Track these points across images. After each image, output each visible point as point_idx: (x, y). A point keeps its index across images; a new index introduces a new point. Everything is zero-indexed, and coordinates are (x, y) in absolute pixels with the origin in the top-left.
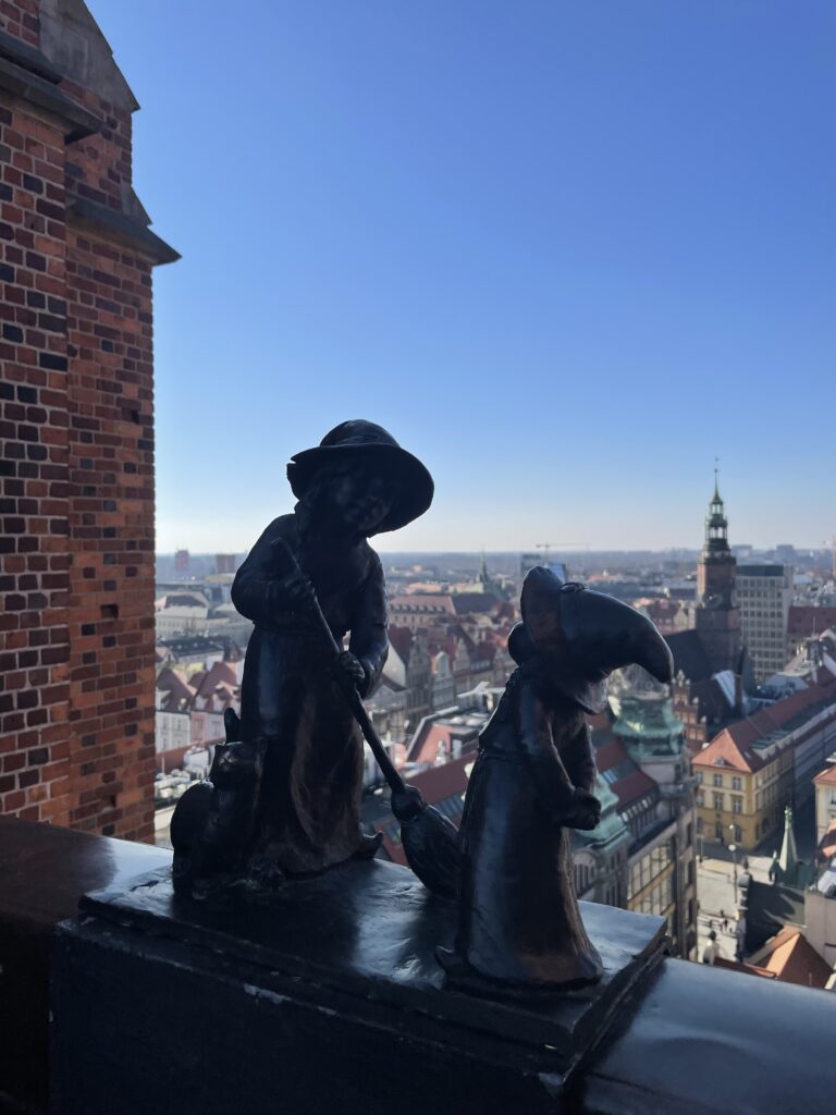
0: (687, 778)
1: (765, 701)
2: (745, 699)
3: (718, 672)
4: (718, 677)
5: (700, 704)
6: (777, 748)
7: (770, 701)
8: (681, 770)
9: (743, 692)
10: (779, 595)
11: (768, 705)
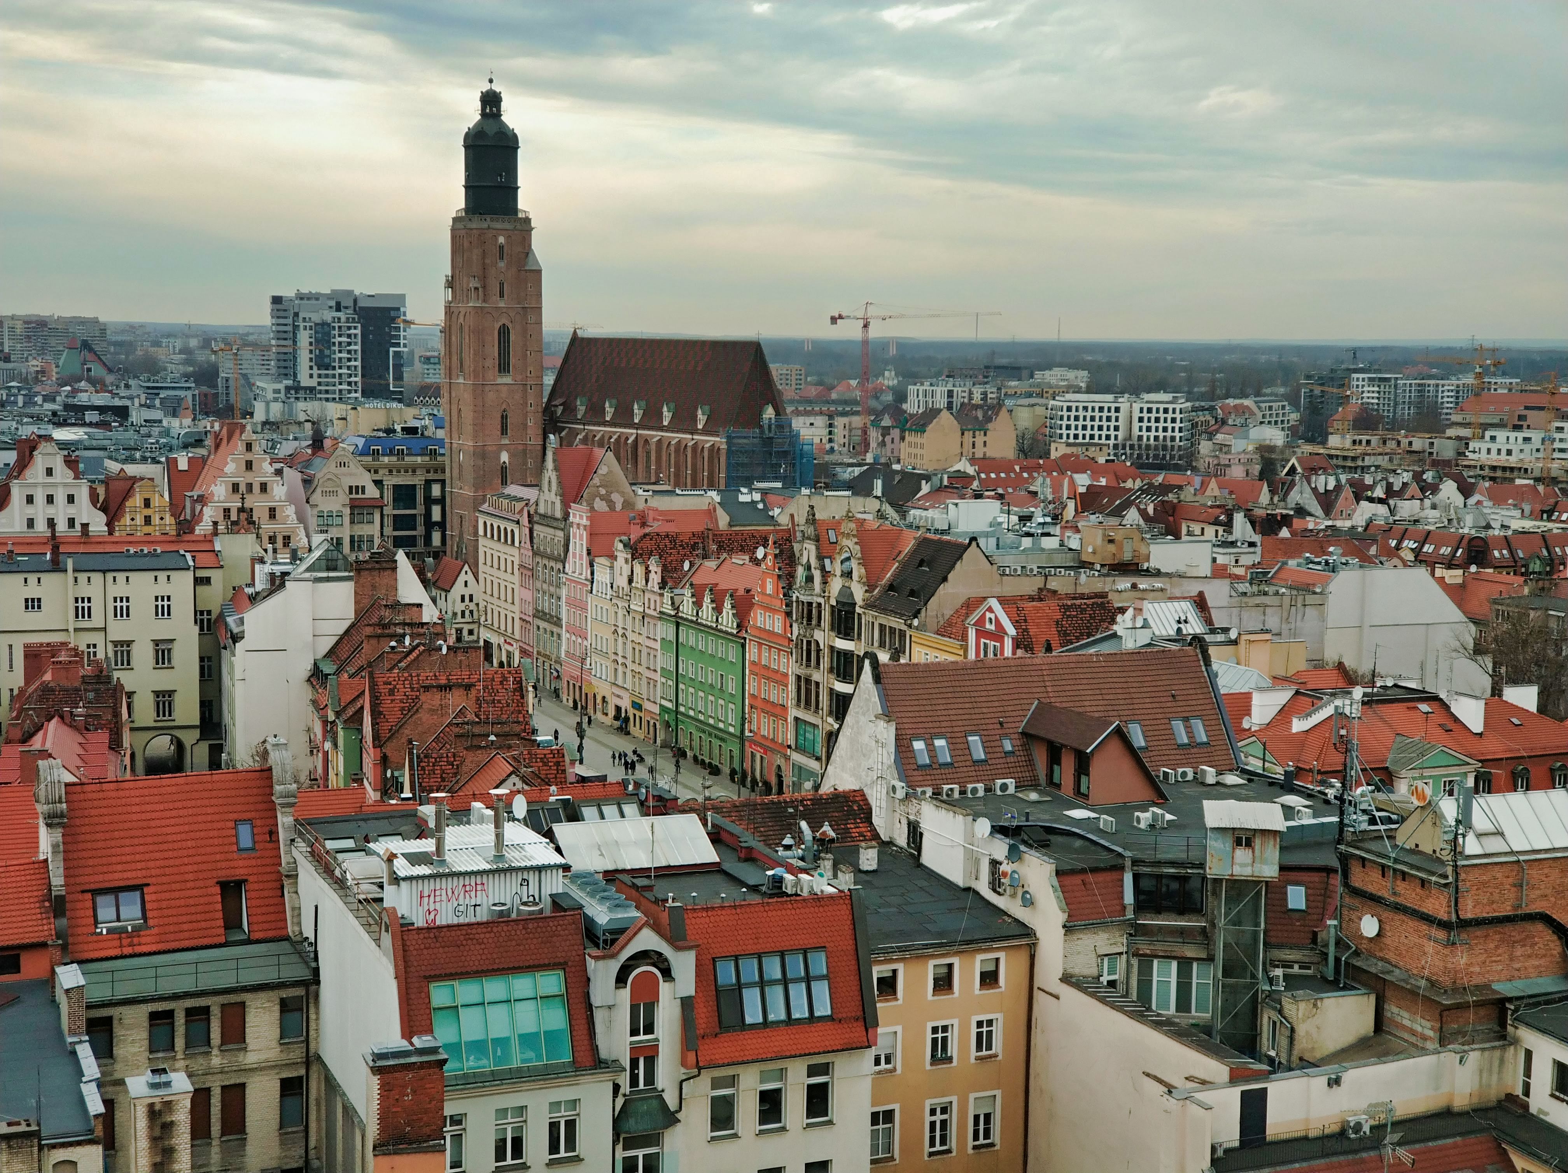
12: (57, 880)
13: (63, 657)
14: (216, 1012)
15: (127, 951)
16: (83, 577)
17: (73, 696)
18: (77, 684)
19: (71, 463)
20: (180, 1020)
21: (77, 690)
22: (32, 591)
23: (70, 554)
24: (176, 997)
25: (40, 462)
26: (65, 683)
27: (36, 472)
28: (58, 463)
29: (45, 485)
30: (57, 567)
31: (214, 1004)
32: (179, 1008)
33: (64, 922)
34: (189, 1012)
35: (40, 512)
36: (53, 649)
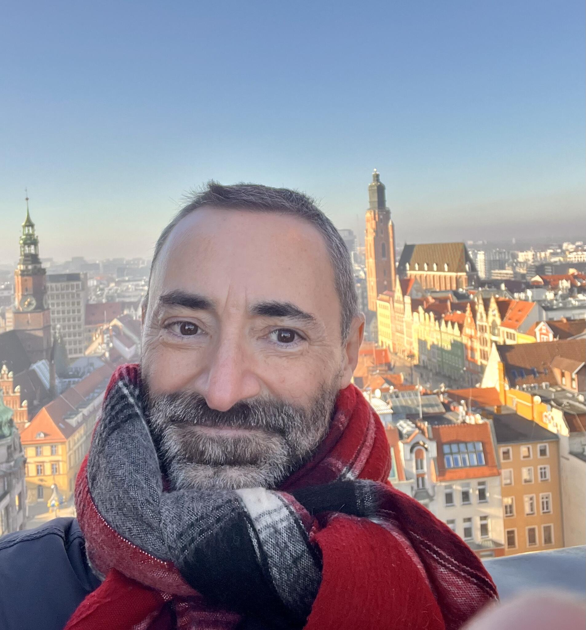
0: (16, 456)
1: (72, 380)
2: (57, 381)
3: (35, 362)
4: (34, 367)
5: (22, 392)
6: (83, 415)
7: (76, 380)
8: (12, 449)
9: (56, 376)
10: (78, 295)
11: (74, 383)
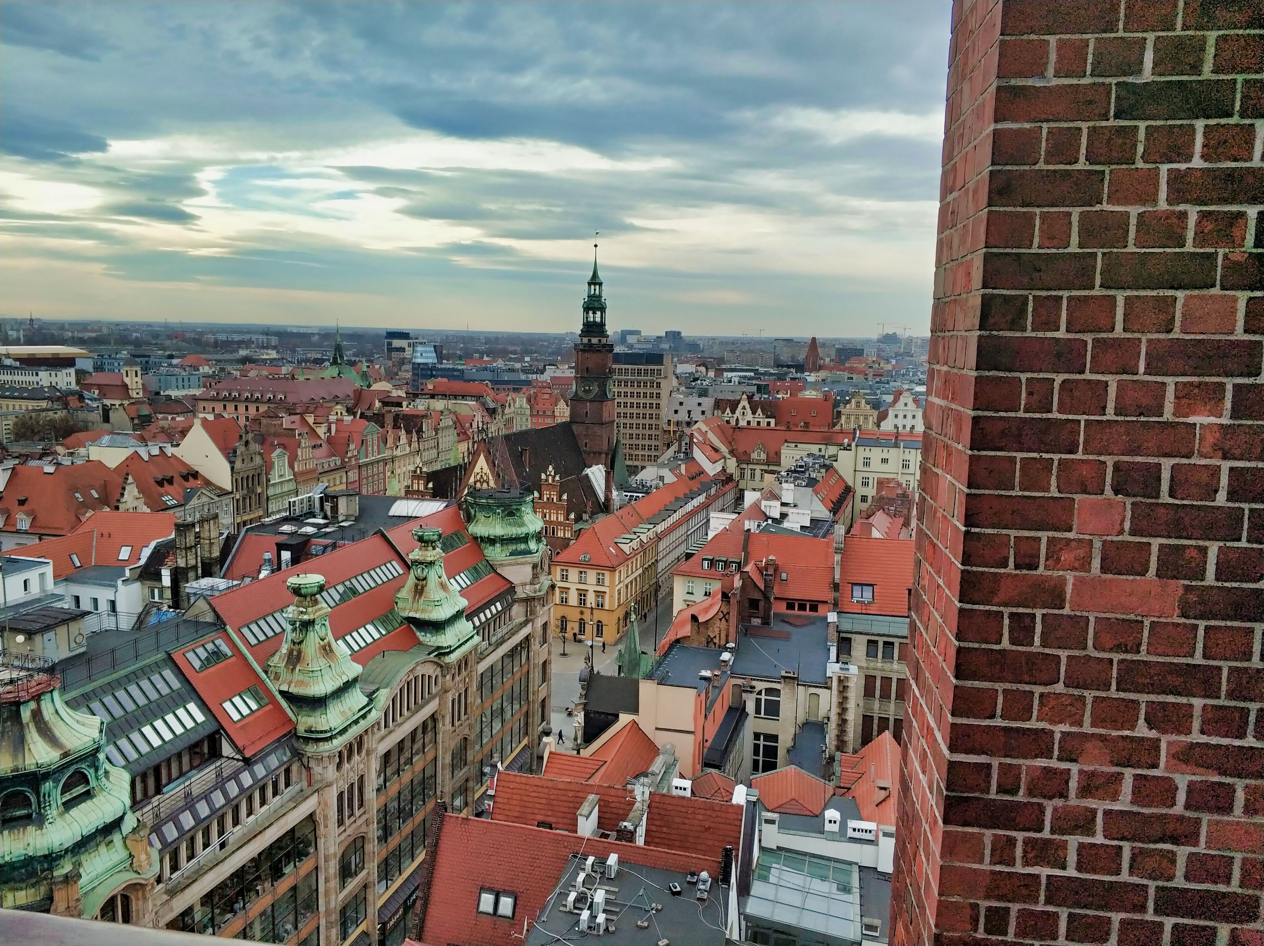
0: (543, 578)
1: (635, 495)
2: (614, 494)
3: (590, 466)
4: (588, 471)
5: (569, 500)
6: (641, 542)
8: (539, 569)
9: (614, 486)
10: (658, 384)
11: (637, 499)
12: (837, 576)
13: (891, 485)
14: (897, 645)
15: (864, 612)
16: (907, 451)
17: (891, 501)
18: (895, 496)
19: (915, 401)
20: (881, 645)
21: (894, 499)
22: (885, 456)
23: (902, 440)
24: (879, 635)
25: (902, 400)
26: (890, 496)
27: (900, 405)
28: (910, 401)
29: (903, 410)
30: (896, 446)
31: (896, 641)
32: (881, 640)
33: (838, 594)
34: (885, 643)
35: (900, 422)
36: (889, 481)
